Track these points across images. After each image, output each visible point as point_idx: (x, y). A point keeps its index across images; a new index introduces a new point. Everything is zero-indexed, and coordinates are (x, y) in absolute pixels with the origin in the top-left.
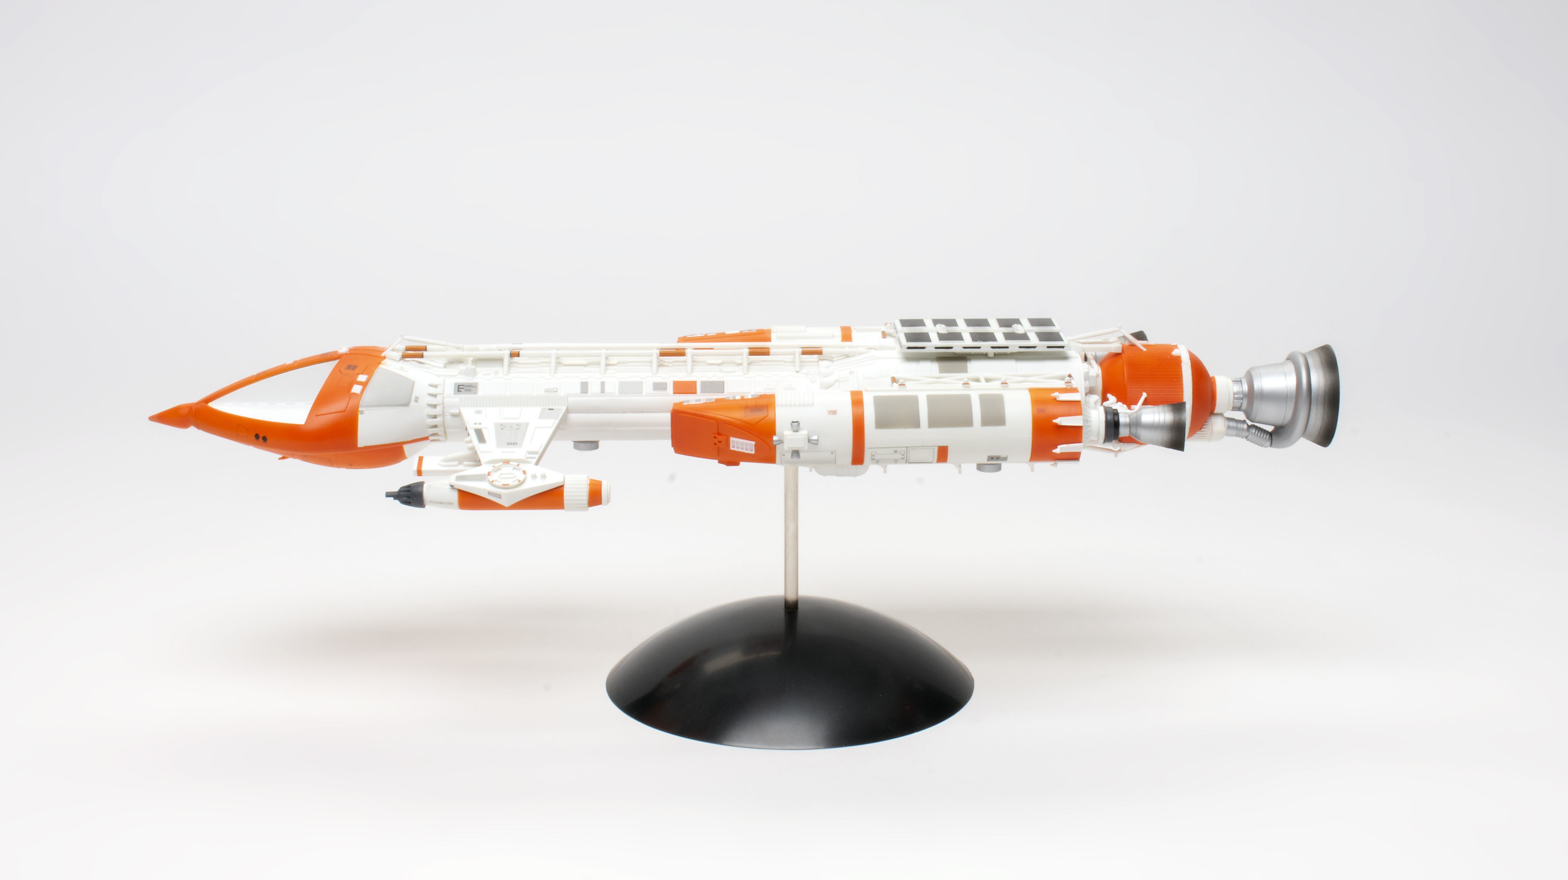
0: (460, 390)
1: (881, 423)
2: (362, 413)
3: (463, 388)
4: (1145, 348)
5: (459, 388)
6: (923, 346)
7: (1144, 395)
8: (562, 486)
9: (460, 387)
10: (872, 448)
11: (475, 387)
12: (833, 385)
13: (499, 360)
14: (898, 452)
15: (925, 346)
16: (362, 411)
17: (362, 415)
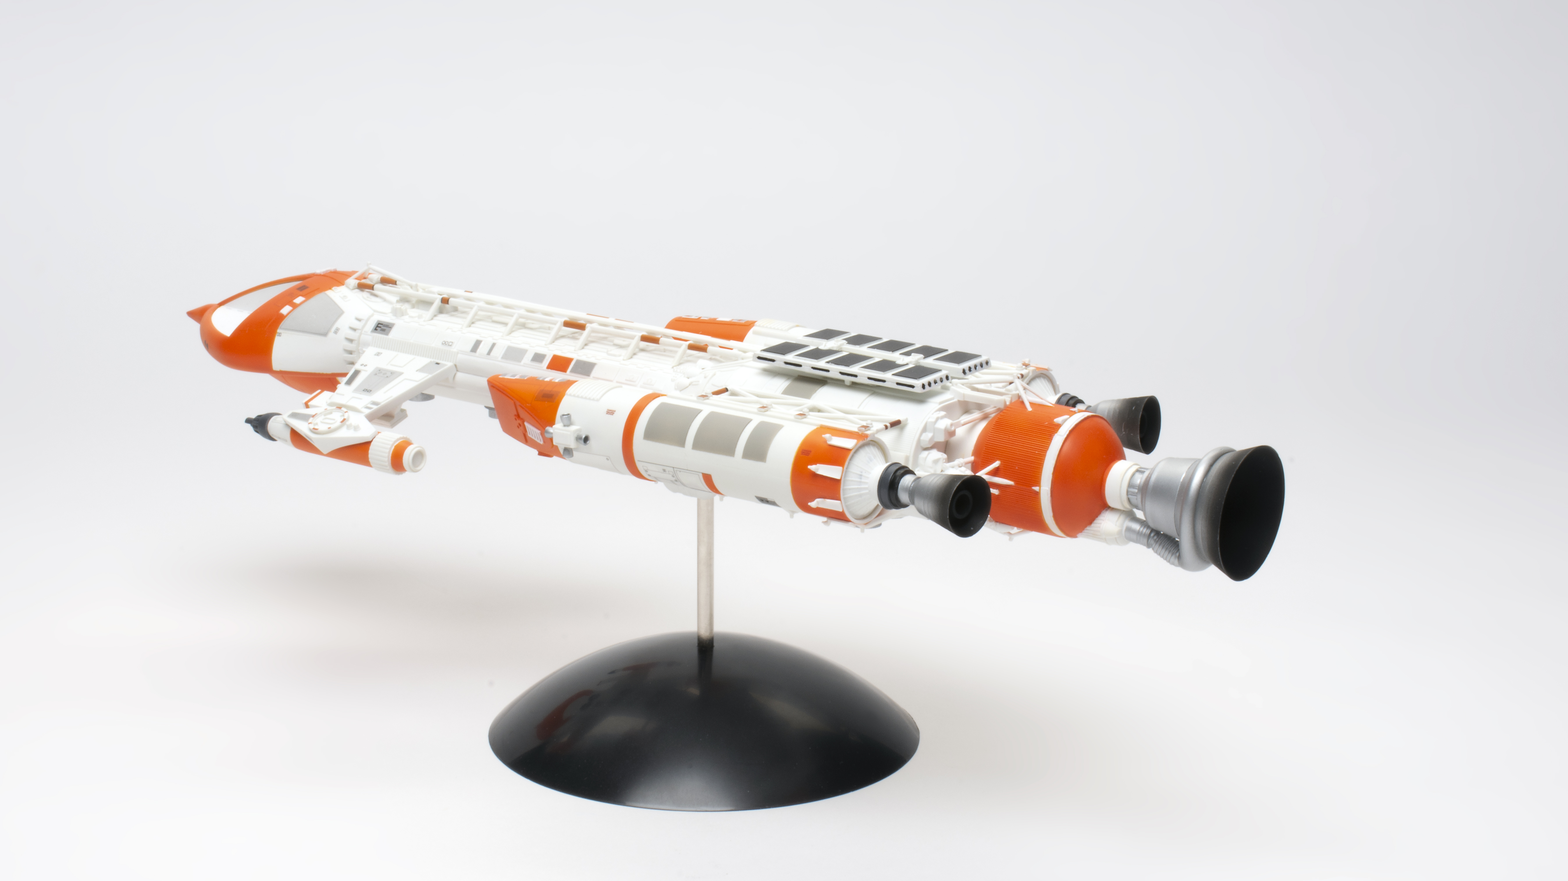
0: (377, 328)
1: (650, 435)
2: (280, 335)
3: (380, 327)
4: (1032, 407)
5: (377, 326)
6: (773, 358)
7: (997, 464)
8: (368, 443)
9: (379, 325)
10: (644, 462)
11: (390, 328)
12: (687, 387)
13: (425, 303)
14: (667, 472)
15: (775, 359)
16: (279, 333)
17: (279, 337)
